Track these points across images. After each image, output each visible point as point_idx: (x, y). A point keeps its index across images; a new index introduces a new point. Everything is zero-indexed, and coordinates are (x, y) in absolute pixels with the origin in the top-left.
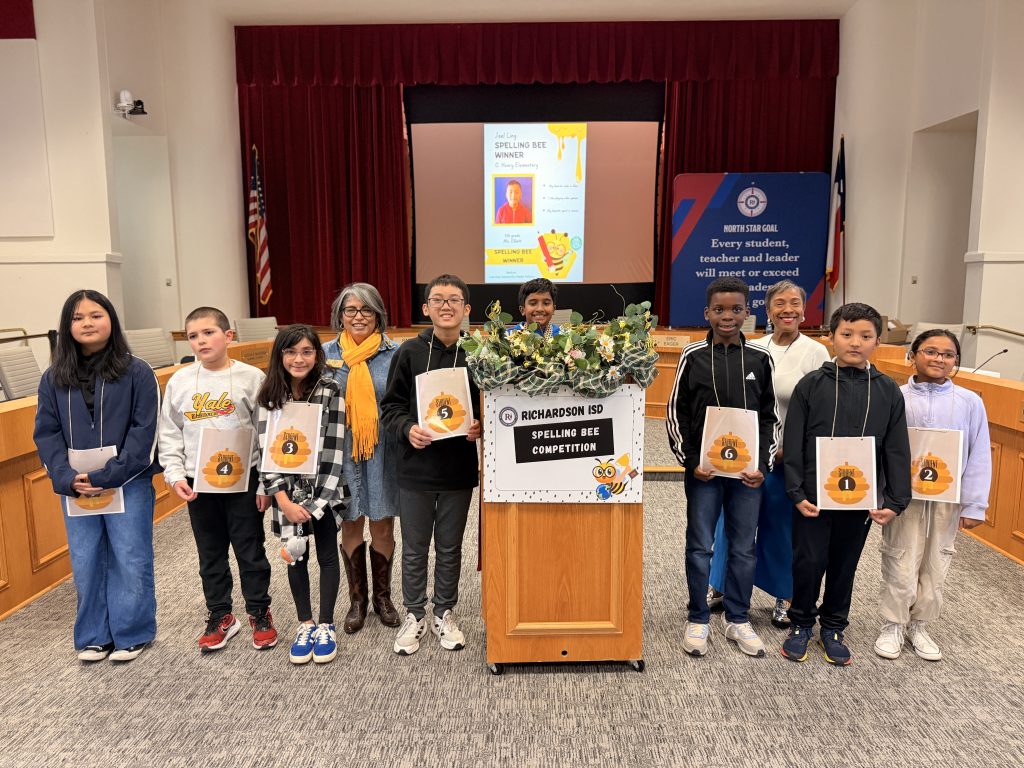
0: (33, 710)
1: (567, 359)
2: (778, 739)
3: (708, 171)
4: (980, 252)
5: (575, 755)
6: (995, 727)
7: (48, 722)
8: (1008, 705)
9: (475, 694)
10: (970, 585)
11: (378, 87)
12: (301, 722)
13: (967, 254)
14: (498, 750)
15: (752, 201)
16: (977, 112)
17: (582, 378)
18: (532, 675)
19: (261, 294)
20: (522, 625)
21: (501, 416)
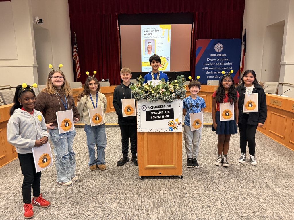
0: (13, 189)
1: (160, 92)
2: (219, 196)
3: (206, 39)
4: (284, 61)
5: (162, 201)
6: (280, 194)
7: (17, 192)
8: (284, 188)
9: (135, 185)
10: (276, 156)
11: (110, 14)
12: (87, 192)
13: (281, 62)
14: (141, 200)
15: (219, 47)
16: (285, 20)
17: (165, 97)
18: (151, 180)
19: (77, 75)
20: (148, 166)
21: (142, 108)
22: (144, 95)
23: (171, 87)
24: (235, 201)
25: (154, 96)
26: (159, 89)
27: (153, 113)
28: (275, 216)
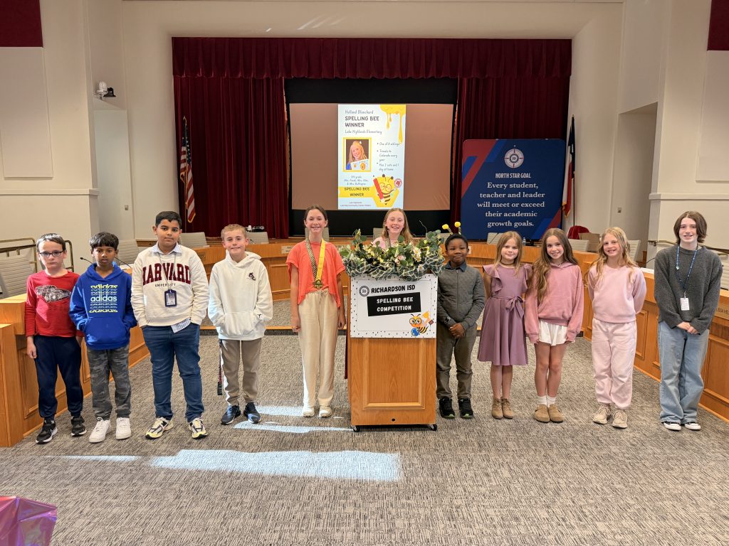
1: (396, 261)
2: (506, 460)
3: (485, 138)
4: (658, 193)
6: (620, 455)
8: (630, 446)
11: (268, 79)
13: (651, 194)
15: (514, 158)
16: (657, 103)
17: (404, 270)
19: (189, 215)
20: (370, 405)
21: (360, 291)
22: (365, 266)
23: (417, 252)
24: (535, 467)
25: (383, 269)
26: (393, 255)
27: (381, 300)
28: (604, 488)
